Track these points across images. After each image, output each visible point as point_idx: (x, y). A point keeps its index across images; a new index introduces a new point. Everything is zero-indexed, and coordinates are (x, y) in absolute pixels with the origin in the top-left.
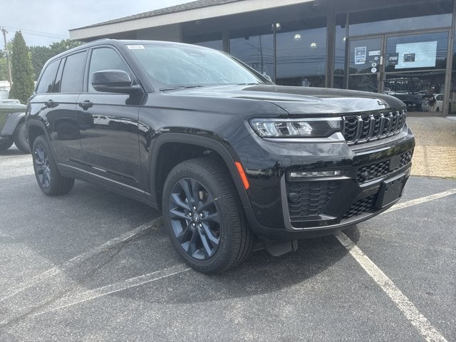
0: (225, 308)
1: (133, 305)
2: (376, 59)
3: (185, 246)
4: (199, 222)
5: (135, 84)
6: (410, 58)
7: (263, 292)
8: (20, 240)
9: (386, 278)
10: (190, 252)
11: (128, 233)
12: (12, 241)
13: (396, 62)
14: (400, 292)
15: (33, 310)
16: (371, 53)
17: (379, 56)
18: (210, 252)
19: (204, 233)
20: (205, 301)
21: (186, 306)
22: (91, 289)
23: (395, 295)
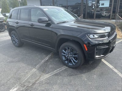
0: (81, 77)
1: (60, 78)
2: (94, 4)
3: (66, 62)
4: (71, 57)
5: (49, 21)
6: (103, 4)
7: (88, 72)
8: (19, 61)
9: (112, 67)
10: (68, 63)
11: (46, 58)
12: (17, 62)
13: (99, 5)
14: (116, 70)
15: (36, 81)
16: (93, 3)
17: (95, 4)
18: (74, 64)
19: (72, 59)
20: (76, 75)
21: (72, 77)
22: (47, 74)
23: (116, 71)
